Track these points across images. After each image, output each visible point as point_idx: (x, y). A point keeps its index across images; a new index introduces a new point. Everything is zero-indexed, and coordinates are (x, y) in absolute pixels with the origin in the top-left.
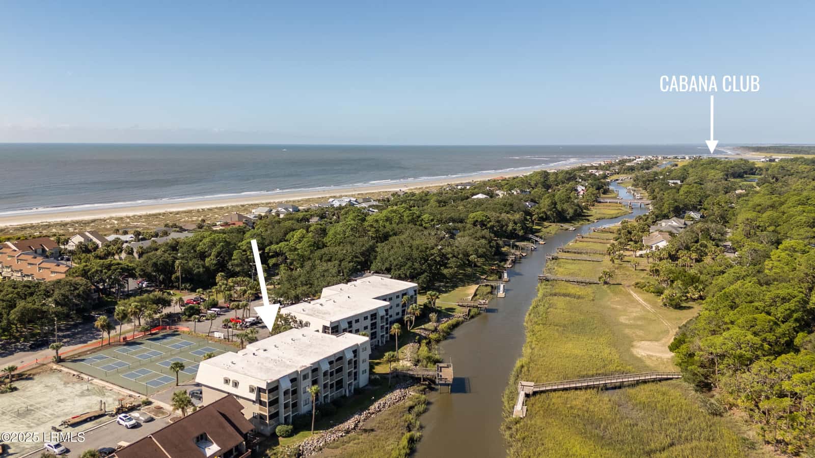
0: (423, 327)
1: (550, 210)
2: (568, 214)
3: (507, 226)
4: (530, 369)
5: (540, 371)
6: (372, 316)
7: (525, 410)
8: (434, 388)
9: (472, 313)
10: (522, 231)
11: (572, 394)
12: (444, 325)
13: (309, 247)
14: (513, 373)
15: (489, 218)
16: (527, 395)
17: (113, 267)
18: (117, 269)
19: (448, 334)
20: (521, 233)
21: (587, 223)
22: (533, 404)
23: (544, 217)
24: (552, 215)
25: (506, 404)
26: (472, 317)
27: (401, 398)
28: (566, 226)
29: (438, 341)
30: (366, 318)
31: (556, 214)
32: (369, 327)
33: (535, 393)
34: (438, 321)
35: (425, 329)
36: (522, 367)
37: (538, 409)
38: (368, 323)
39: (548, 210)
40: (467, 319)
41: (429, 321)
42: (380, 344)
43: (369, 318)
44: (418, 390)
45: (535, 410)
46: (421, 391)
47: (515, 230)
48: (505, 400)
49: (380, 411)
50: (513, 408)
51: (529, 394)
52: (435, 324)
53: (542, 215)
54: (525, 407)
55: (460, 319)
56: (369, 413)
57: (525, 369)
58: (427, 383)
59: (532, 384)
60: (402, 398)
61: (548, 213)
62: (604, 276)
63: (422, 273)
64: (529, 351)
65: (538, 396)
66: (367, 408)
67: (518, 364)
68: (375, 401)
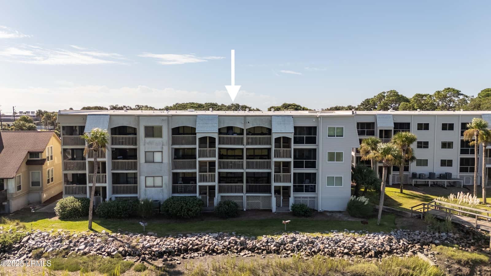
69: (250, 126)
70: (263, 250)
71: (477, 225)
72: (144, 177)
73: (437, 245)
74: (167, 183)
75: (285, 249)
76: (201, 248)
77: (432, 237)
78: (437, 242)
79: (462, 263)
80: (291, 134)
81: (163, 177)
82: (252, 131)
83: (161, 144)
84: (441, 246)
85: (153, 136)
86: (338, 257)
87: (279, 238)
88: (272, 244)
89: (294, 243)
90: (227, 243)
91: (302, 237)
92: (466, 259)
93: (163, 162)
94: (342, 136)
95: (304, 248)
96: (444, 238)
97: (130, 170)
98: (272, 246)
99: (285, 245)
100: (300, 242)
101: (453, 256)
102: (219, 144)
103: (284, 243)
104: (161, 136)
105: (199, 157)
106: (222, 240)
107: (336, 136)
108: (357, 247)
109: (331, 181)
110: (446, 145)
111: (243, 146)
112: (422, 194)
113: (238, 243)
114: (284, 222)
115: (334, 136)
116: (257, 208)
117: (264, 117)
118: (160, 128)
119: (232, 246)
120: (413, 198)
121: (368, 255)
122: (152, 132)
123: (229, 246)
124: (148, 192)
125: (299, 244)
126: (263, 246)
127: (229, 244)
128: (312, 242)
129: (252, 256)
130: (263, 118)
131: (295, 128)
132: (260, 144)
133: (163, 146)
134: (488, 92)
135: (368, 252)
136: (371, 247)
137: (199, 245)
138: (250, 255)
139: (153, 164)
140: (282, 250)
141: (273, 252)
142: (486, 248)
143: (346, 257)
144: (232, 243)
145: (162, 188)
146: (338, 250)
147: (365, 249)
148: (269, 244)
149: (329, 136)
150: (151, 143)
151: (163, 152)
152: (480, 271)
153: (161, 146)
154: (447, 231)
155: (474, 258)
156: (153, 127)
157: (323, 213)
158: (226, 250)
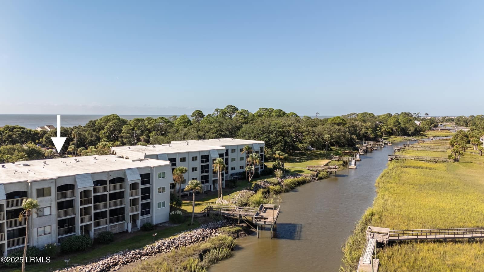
0: (266, 180)
1: (396, 126)
2: (410, 130)
3: (361, 130)
4: (383, 217)
5: (397, 220)
6: (202, 157)
7: (376, 265)
8: (253, 232)
9: (320, 175)
10: (373, 134)
11: (449, 247)
12: (289, 180)
13: (183, 123)
14: (360, 221)
15: (345, 121)
16: (379, 245)
17: (15, 130)
18: (18, 131)
19: (292, 188)
20: (372, 136)
21: (426, 137)
22: (389, 257)
23: (391, 132)
24: (397, 130)
25: (347, 255)
26: (321, 178)
27: (199, 238)
28: (408, 138)
29: (277, 193)
30: (195, 159)
31: (400, 129)
32: (199, 169)
33: (391, 243)
34: (283, 177)
35: (267, 182)
36: (372, 214)
37: (398, 264)
38: (198, 164)
39: (394, 126)
40: (315, 179)
41: (274, 176)
42: (212, 190)
43: (199, 159)
44: (229, 232)
45: (394, 266)
46: (233, 233)
47: (367, 133)
48: (346, 250)
49: (159, 252)
50: (358, 260)
51: (383, 243)
52: (280, 180)
53: (389, 130)
54: (376, 262)
55: (308, 178)
56: (139, 253)
57: (377, 217)
58: (245, 225)
59: (387, 230)
60: (201, 239)
61: (394, 128)
62: (453, 154)
63: (277, 143)
64: (381, 201)
65: (396, 247)
66: (141, 247)
67: (368, 212)
68: (157, 238)
69: (111, 178)
70: (152, 253)
71: (233, 214)
72: (36, 229)
73: (220, 228)
74: (55, 229)
75: (162, 249)
76: (118, 263)
77: (217, 224)
78: (220, 226)
79: (234, 233)
80: (139, 180)
81: (52, 225)
82: (112, 181)
83: (50, 201)
84: (223, 228)
85: (43, 195)
86: (188, 246)
87: (157, 244)
88: (155, 249)
89: (165, 245)
90: (131, 255)
91: (167, 240)
92: (235, 231)
93: (52, 214)
94: (165, 177)
95: (171, 246)
96: (221, 224)
97: (21, 226)
98: (155, 250)
99: (161, 247)
100: (168, 243)
101: (229, 231)
102: (94, 193)
103: (160, 246)
104: (50, 195)
105: (80, 205)
106: (126, 255)
107: (162, 178)
108: (194, 237)
109: (159, 205)
110: (194, 169)
111: (107, 192)
112: (189, 202)
113: (137, 254)
114: (154, 235)
115: (161, 178)
116: (115, 232)
117: (121, 171)
118: (49, 189)
119: (135, 256)
120: (188, 206)
121: (200, 240)
122: (41, 193)
123: (133, 257)
124: (40, 240)
125: (168, 244)
126: (151, 251)
127: (132, 256)
128: (174, 242)
129: (149, 258)
130: (119, 171)
131: (141, 175)
132: (117, 189)
133: (52, 202)
134: (184, 120)
135: (199, 239)
136: (199, 236)
137: (115, 261)
138: (148, 258)
139: (43, 217)
140: (161, 250)
141: (157, 252)
142: (237, 224)
143: (192, 244)
144: (134, 255)
145: (51, 234)
146: (187, 242)
147: (198, 238)
148: (153, 249)
149: (158, 178)
150: (42, 202)
151: (52, 207)
152: (240, 234)
153: (50, 202)
154: (221, 220)
155: (237, 229)
156: (43, 189)
157: (157, 225)
158: (133, 259)
